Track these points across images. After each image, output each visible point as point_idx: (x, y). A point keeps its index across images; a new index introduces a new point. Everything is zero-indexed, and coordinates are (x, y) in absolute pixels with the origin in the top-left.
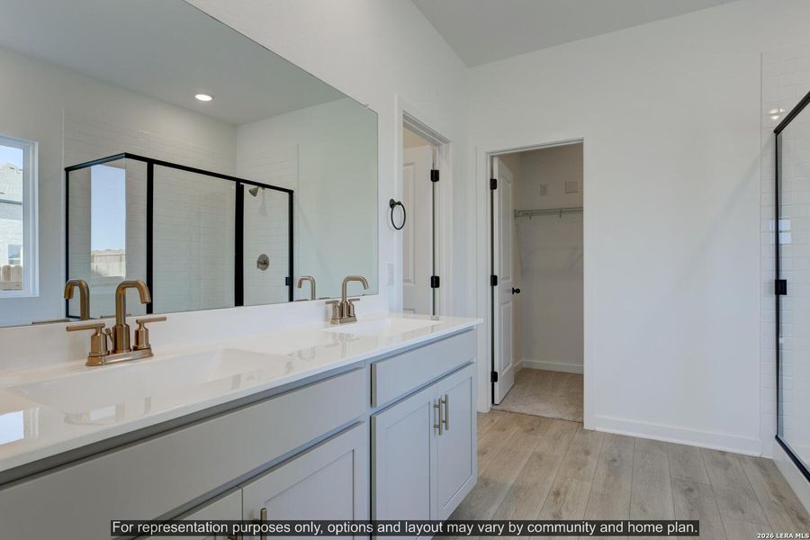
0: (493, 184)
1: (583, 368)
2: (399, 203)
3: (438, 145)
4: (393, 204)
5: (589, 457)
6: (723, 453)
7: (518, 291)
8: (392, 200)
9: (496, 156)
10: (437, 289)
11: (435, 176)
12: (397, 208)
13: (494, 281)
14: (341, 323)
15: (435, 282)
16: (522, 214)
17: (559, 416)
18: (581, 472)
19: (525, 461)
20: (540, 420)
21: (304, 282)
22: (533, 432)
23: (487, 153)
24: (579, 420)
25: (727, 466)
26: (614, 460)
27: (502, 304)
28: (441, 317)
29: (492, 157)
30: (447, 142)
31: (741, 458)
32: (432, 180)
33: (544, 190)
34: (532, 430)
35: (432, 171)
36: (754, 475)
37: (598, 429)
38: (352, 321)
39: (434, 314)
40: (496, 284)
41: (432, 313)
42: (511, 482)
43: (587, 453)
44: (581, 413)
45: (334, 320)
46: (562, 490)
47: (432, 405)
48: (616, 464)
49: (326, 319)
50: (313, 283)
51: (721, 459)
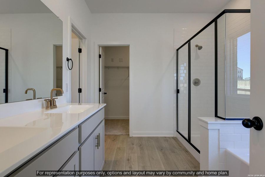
0: (100, 56)
1: (129, 117)
2: (71, 59)
3: (81, 39)
4: (68, 60)
5: (134, 146)
6: (165, 137)
7: (106, 93)
8: (67, 58)
9: (101, 46)
10: (80, 93)
11: (80, 51)
12: (70, 61)
13: (100, 90)
14: (51, 109)
15: (80, 91)
16: (106, 68)
17: (122, 134)
18: (133, 151)
19: (116, 151)
20: (116, 136)
21: (28, 91)
22: (115, 141)
23: (98, 45)
24: (128, 134)
25: (167, 141)
26: (141, 145)
27: (102, 98)
28: (82, 104)
29: (99, 47)
30: (85, 38)
31: (169, 138)
32: (79, 52)
33: (112, 60)
34: (114, 140)
35: (79, 49)
36: (173, 142)
37: (134, 136)
38: (55, 107)
39: (79, 103)
40: (101, 91)
41: (78, 102)
42: (113, 159)
43: (133, 144)
44: (128, 132)
45: (47, 108)
46: (129, 158)
47: (95, 138)
48: (142, 146)
49: (43, 107)
50: (34, 91)
51: (166, 139)
